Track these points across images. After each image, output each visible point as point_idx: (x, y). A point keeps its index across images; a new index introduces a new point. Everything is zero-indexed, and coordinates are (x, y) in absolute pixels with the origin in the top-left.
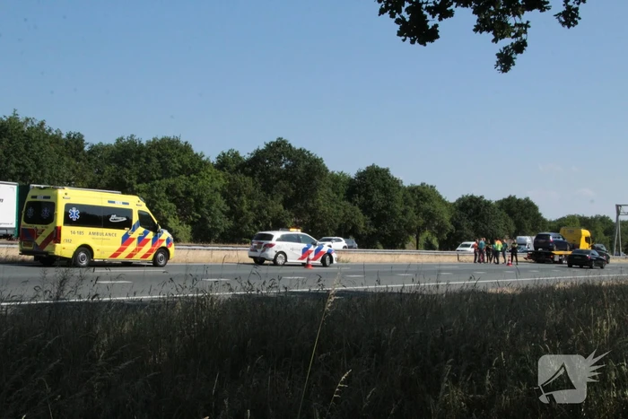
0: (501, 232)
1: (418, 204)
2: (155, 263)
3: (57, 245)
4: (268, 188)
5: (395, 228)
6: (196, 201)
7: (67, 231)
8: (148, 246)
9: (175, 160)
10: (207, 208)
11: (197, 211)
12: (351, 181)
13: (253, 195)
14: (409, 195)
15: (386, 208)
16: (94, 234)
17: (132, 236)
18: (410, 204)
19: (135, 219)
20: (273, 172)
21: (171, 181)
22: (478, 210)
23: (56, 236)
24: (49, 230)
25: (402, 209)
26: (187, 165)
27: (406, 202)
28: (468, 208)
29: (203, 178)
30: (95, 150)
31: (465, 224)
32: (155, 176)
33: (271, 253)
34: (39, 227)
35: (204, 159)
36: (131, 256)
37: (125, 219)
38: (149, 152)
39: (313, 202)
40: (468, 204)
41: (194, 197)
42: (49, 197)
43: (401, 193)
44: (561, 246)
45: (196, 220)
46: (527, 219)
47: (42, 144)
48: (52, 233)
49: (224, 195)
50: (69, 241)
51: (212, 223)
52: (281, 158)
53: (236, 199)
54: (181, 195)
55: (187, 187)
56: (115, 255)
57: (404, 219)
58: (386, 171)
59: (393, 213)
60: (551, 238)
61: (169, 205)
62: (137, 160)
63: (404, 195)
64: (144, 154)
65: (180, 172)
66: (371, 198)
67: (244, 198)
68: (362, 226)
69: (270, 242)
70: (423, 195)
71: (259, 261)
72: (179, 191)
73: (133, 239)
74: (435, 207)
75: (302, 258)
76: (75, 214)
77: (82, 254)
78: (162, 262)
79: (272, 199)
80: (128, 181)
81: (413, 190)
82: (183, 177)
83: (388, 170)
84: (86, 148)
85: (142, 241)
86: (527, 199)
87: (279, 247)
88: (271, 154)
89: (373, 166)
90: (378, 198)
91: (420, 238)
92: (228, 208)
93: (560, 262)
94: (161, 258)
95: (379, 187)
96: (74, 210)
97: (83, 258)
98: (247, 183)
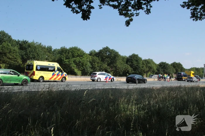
0: (171, 72)
1: (147, 64)
2: (62, 81)
3: (34, 76)
4: (103, 60)
5: (140, 71)
6: (82, 64)
7: (37, 73)
8: (60, 76)
9: (76, 53)
10: (85, 66)
11: (83, 67)
12: (127, 58)
13: (98, 62)
14: (144, 62)
15: (137, 66)
16: (44, 73)
17: (55, 74)
18: (144, 65)
19: (56, 69)
20: (104, 56)
21: (75, 59)
22: (164, 66)
23: (33, 74)
24: (32, 72)
25: (142, 66)
26: (79, 54)
27: (143, 64)
28: (162, 65)
29: (84, 58)
30: (55, 51)
31: (161, 70)
32: (70, 57)
33: (96, 78)
34: (29, 71)
35: (84, 52)
36: (55, 79)
37: (53, 69)
38: (69, 51)
39: (116, 64)
40: (162, 64)
41: (81, 63)
42: (32, 63)
43: (142, 61)
44: (185, 76)
45: (82, 69)
46: (179, 68)
47: (39, 49)
48: (33, 73)
49: (90, 62)
50: (37, 75)
51: (86, 70)
52: (107, 52)
53: (94, 63)
54: (78, 63)
55: (80, 60)
56: (50, 79)
57: (143, 69)
58: (137, 55)
59: (139, 67)
60: (182, 74)
61: (74, 65)
62: (65, 53)
63: (143, 62)
64: (67, 51)
65: (77, 56)
66: (133, 63)
67: (96, 63)
68: (130, 71)
69: (96, 75)
70: (148, 62)
71: (93, 80)
72: (77, 61)
73: (55, 75)
74: (152, 65)
75: (105, 80)
76: (39, 68)
77: (41, 79)
78: (64, 81)
79: (104, 63)
80: (63, 59)
81: (145, 61)
82: (78, 57)
83: (138, 55)
84: (53, 50)
85: (58, 75)
86: (179, 63)
87: (98, 77)
88: (104, 51)
89: (134, 54)
90: (135, 63)
91: (148, 74)
92: (91, 66)
93: (185, 80)
94: (64, 79)
95: (135, 60)
96: (39, 67)
97: (41, 80)
98: (97, 59)
